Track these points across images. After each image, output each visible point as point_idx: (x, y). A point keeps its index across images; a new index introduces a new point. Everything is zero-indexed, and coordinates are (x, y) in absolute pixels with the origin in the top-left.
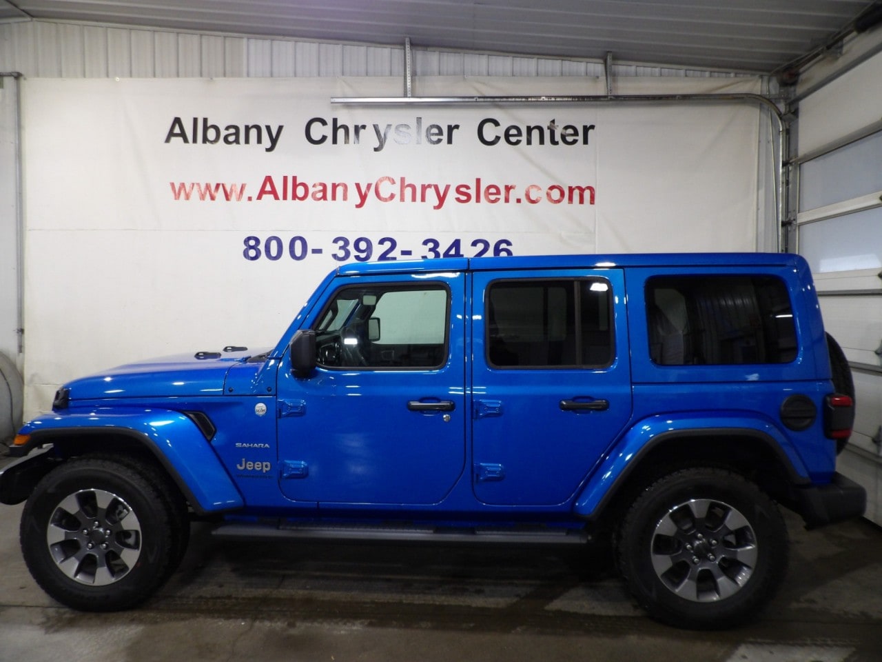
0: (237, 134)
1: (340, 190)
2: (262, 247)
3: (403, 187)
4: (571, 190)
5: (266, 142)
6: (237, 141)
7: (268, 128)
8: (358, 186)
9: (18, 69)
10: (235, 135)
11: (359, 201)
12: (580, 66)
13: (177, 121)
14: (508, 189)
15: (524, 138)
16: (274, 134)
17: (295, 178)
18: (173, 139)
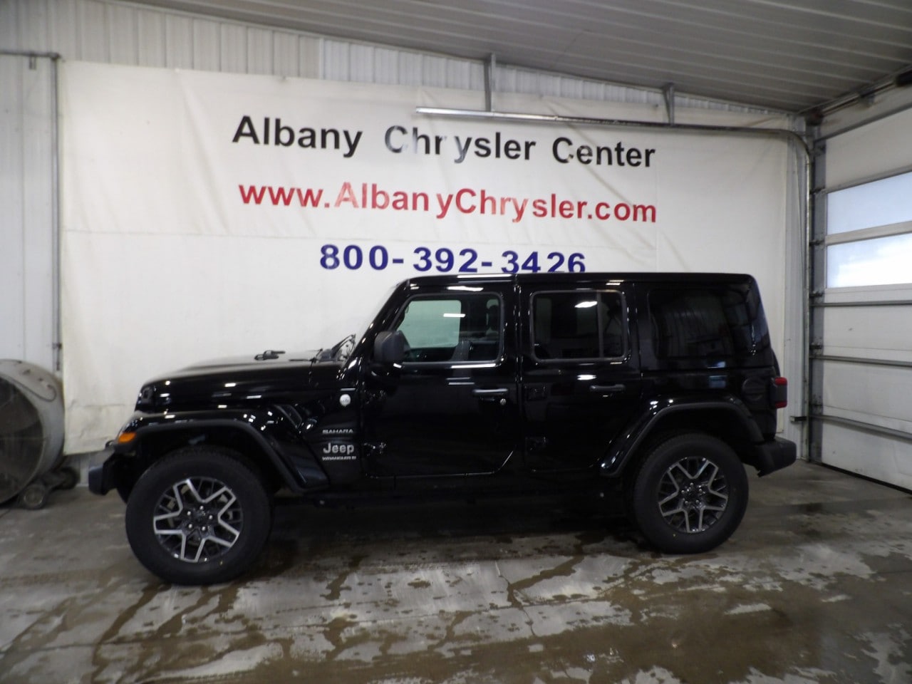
0: (313, 137)
1: (421, 200)
2: (340, 256)
3: (483, 200)
4: (636, 208)
5: (344, 148)
6: (313, 144)
7: (346, 133)
8: (439, 197)
9: (55, 49)
10: (311, 139)
11: (440, 212)
12: (643, 95)
13: (246, 120)
14: (580, 205)
15: (594, 158)
16: (353, 139)
17: (374, 187)
18: (242, 139)
